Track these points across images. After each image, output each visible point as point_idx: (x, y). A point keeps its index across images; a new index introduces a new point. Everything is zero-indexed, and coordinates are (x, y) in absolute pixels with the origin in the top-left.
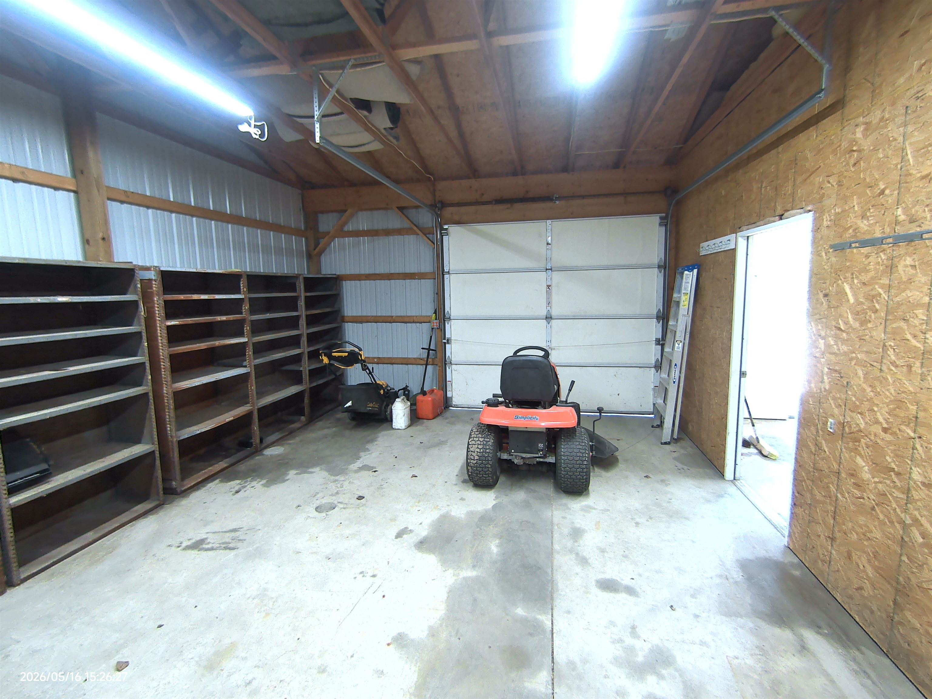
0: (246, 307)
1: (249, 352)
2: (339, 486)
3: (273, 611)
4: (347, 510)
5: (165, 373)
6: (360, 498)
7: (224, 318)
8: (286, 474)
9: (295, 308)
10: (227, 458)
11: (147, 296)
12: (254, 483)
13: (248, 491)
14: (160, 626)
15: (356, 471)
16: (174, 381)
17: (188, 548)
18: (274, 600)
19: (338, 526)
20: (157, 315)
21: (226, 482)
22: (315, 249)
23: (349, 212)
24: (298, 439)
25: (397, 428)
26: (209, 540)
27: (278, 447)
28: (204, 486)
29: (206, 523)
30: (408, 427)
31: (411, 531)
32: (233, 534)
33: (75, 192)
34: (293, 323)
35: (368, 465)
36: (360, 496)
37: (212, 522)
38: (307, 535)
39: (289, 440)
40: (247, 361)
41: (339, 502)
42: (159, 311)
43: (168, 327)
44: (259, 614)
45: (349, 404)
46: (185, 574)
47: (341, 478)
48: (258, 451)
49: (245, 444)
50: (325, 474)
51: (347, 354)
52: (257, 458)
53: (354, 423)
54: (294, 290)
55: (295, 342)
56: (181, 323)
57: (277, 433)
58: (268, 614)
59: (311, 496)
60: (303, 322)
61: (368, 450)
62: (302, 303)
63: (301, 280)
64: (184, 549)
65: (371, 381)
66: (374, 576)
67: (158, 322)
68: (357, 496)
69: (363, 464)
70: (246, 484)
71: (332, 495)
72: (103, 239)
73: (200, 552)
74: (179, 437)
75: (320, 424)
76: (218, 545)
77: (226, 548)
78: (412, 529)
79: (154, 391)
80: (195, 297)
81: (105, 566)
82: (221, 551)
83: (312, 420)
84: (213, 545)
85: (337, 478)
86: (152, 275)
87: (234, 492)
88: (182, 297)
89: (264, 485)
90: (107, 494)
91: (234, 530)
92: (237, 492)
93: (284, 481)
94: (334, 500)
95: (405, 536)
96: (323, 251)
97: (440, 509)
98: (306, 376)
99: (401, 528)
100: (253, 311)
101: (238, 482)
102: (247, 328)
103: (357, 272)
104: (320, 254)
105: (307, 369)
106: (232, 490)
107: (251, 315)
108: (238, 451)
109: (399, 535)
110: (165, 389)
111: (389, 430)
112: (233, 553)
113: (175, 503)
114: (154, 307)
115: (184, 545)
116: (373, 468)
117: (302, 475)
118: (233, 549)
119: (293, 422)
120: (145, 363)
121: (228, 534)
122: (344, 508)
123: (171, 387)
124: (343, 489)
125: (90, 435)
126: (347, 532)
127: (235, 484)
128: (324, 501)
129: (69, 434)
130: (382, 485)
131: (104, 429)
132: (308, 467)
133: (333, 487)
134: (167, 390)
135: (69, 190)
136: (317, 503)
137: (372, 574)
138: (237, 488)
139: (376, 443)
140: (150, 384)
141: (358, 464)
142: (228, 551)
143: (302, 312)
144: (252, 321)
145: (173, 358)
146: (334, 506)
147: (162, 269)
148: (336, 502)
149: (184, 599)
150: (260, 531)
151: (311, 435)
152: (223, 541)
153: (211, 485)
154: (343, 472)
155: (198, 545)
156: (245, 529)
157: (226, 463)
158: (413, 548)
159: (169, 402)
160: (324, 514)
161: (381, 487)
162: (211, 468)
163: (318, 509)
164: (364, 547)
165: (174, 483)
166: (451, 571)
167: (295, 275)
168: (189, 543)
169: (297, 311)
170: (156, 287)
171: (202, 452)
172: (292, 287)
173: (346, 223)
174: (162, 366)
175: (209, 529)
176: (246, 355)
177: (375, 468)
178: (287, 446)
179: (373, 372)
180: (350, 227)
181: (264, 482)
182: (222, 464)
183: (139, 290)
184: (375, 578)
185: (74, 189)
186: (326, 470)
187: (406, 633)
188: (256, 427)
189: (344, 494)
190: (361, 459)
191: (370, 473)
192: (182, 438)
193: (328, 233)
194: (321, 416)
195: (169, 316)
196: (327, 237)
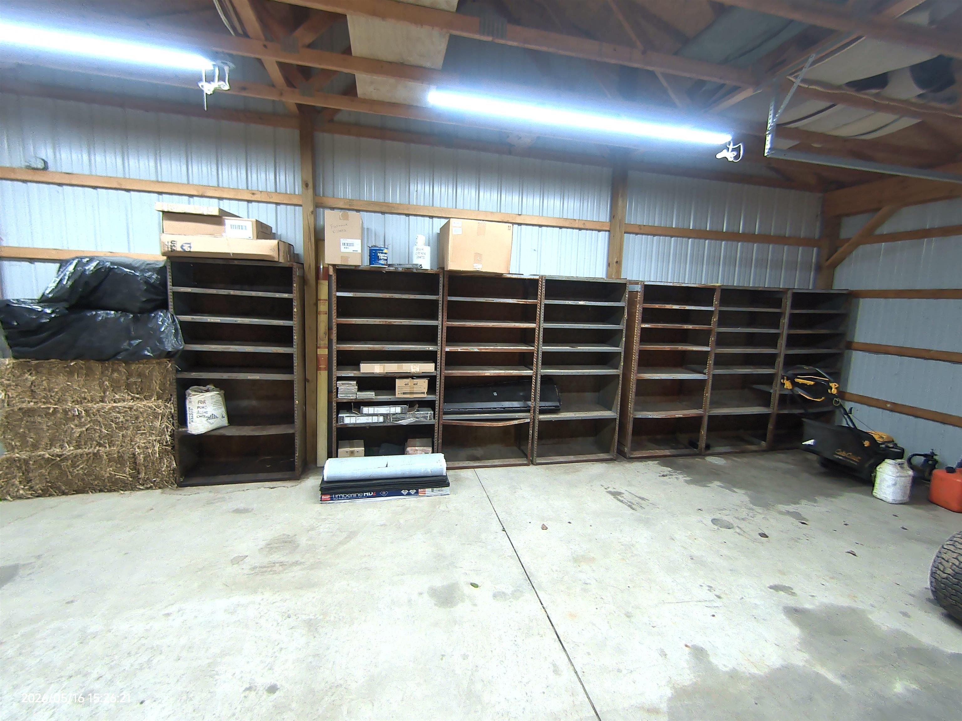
0: (715, 319)
1: (711, 362)
2: (751, 514)
3: (627, 560)
4: (741, 536)
5: (634, 365)
6: (764, 535)
7: (690, 327)
8: (710, 482)
9: (777, 325)
10: (674, 449)
11: (632, 303)
12: (680, 476)
13: (671, 479)
14: (569, 523)
15: (781, 513)
16: (639, 372)
17: (610, 492)
18: (633, 555)
19: (722, 543)
20: (637, 319)
21: (662, 466)
22: (827, 260)
23: (885, 209)
24: (745, 460)
25: (878, 496)
26: (623, 495)
27: (722, 459)
28: (645, 461)
29: (630, 484)
30: (900, 504)
31: (793, 594)
32: (640, 501)
33: (609, 231)
34: (772, 340)
35: (800, 514)
36: (765, 534)
37: (634, 486)
38: (689, 533)
39: (735, 457)
40: (707, 369)
41: (738, 527)
42: (638, 316)
43: (642, 328)
44: (618, 555)
45: (811, 442)
46: (598, 506)
47: (759, 509)
48: (701, 455)
49: (693, 444)
50: (746, 499)
51: (812, 383)
52: (697, 459)
53: (823, 470)
54: (779, 306)
55: (770, 360)
56: (653, 327)
57: (728, 447)
58: (623, 559)
59: (717, 509)
60: (782, 342)
61: (815, 501)
62: (785, 321)
63: (789, 295)
64: (608, 492)
65: (848, 424)
66: (719, 597)
67: (636, 324)
68: (760, 532)
69: (796, 511)
70: (674, 474)
71: (737, 518)
72: (617, 262)
73: (614, 499)
74: (635, 415)
75: (781, 456)
76: (626, 502)
77: (629, 506)
78: (796, 592)
79: (624, 374)
80: (668, 306)
81: (568, 477)
82: (626, 506)
83: (773, 448)
84: (624, 500)
85: (754, 507)
86: (638, 288)
87: (661, 475)
88: (657, 306)
89: (686, 481)
90: (591, 439)
91: (643, 499)
92: (663, 476)
93: (705, 486)
94: (736, 523)
95: (782, 593)
96: (840, 261)
97: (855, 601)
98: (775, 400)
99: (784, 584)
100: (721, 323)
101: (670, 469)
102: (712, 339)
103: (885, 287)
104: (834, 266)
105: (778, 393)
106: (661, 473)
107: (718, 328)
108: (686, 448)
109: (776, 588)
110: (632, 375)
111: (867, 494)
112: (632, 511)
113: (622, 463)
114: (636, 312)
115: (609, 490)
116: (804, 519)
117: (724, 489)
118: (633, 509)
119: (752, 444)
120: (621, 352)
121: (637, 498)
122: (739, 534)
123: (636, 375)
124: (752, 519)
125: (589, 395)
126: (725, 552)
127: (666, 470)
128: (725, 518)
129: (578, 391)
130: (799, 539)
131: (597, 394)
132: (735, 486)
133: (744, 513)
134: (633, 377)
135: (606, 231)
136: (717, 516)
137: (718, 594)
138: (665, 474)
139: (833, 500)
140: (622, 369)
141: (791, 508)
142: (630, 508)
143: (784, 329)
144: (719, 333)
145: (642, 353)
146: (731, 526)
147: (646, 283)
148: (735, 525)
149: (589, 518)
150: (658, 509)
151: (762, 461)
152: (631, 501)
153: (650, 463)
154: (766, 506)
155: (616, 494)
156: (650, 502)
157: (670, 452)
158: (781, 608)
159: (633, 387)
160: (716, 527)
161: (797, 540)
162: (657, 451)
163: (714, 521)
164: (730, 572)
165: (626, 449)
166: (806, 656)
167: (781, 290)
168: (613, 490)
169: (778, 328)
170: (640, 297)
171: (659, 437)
172: (778, 303)
173: (880, 223)
174: (633, 358)
175: (630, 489)
176: (707, 364)
177: (807, 520)
178: (730, 461)
179: (851, 413)
180: (885, 229)
181: (688, 478)
182: (667, 452)
183: (627, 299)
184: (719, 599)
185: (608, 229)
186: (750, 497)
187: (709, 652)
188: (703, 432)
189: (749, 523)
190: (798, 506)
191: (797, 522)
192: (637, 417)
193: (848, 240)
194: (788, 449)
195: (644, 321)
196: (846, 245)
